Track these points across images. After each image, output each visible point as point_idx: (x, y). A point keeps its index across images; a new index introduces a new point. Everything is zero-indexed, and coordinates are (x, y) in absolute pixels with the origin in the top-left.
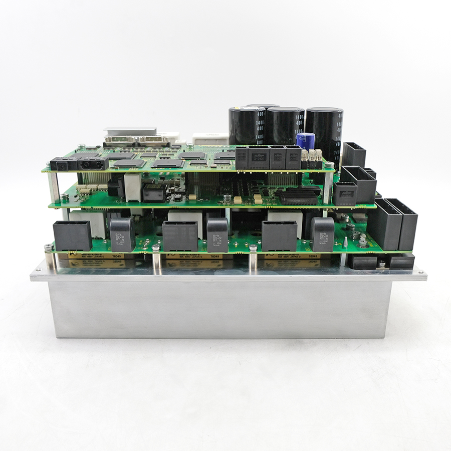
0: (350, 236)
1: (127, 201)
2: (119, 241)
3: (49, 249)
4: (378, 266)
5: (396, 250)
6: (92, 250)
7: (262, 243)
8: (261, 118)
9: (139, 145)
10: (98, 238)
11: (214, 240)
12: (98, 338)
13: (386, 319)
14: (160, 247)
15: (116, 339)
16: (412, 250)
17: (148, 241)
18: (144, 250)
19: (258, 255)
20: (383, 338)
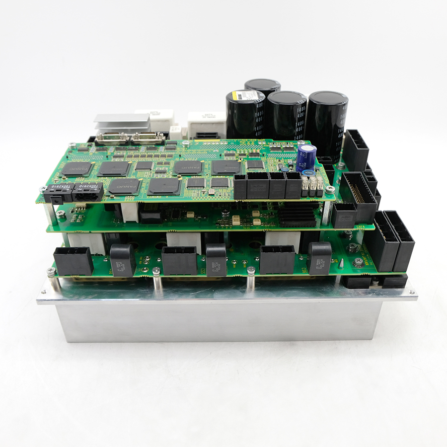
0: (347, 248)
1: (125, 222)
2: (120, 268)
3: (52, 274)
4: (372, 284)
5: (390, 272)
6: (95, 274)
7: (260, 260)
8: (260, 109)
9: (133, 143)
10: (99, 255)
11: (213, 267)
12: (106, 342)
13: (375, 326)
14: (160, 272)
15: (122, 343)
16: (406, 271)
17: (148, 258)
18: (145, 273)
19: (256, 278)
20: (371, 339)
